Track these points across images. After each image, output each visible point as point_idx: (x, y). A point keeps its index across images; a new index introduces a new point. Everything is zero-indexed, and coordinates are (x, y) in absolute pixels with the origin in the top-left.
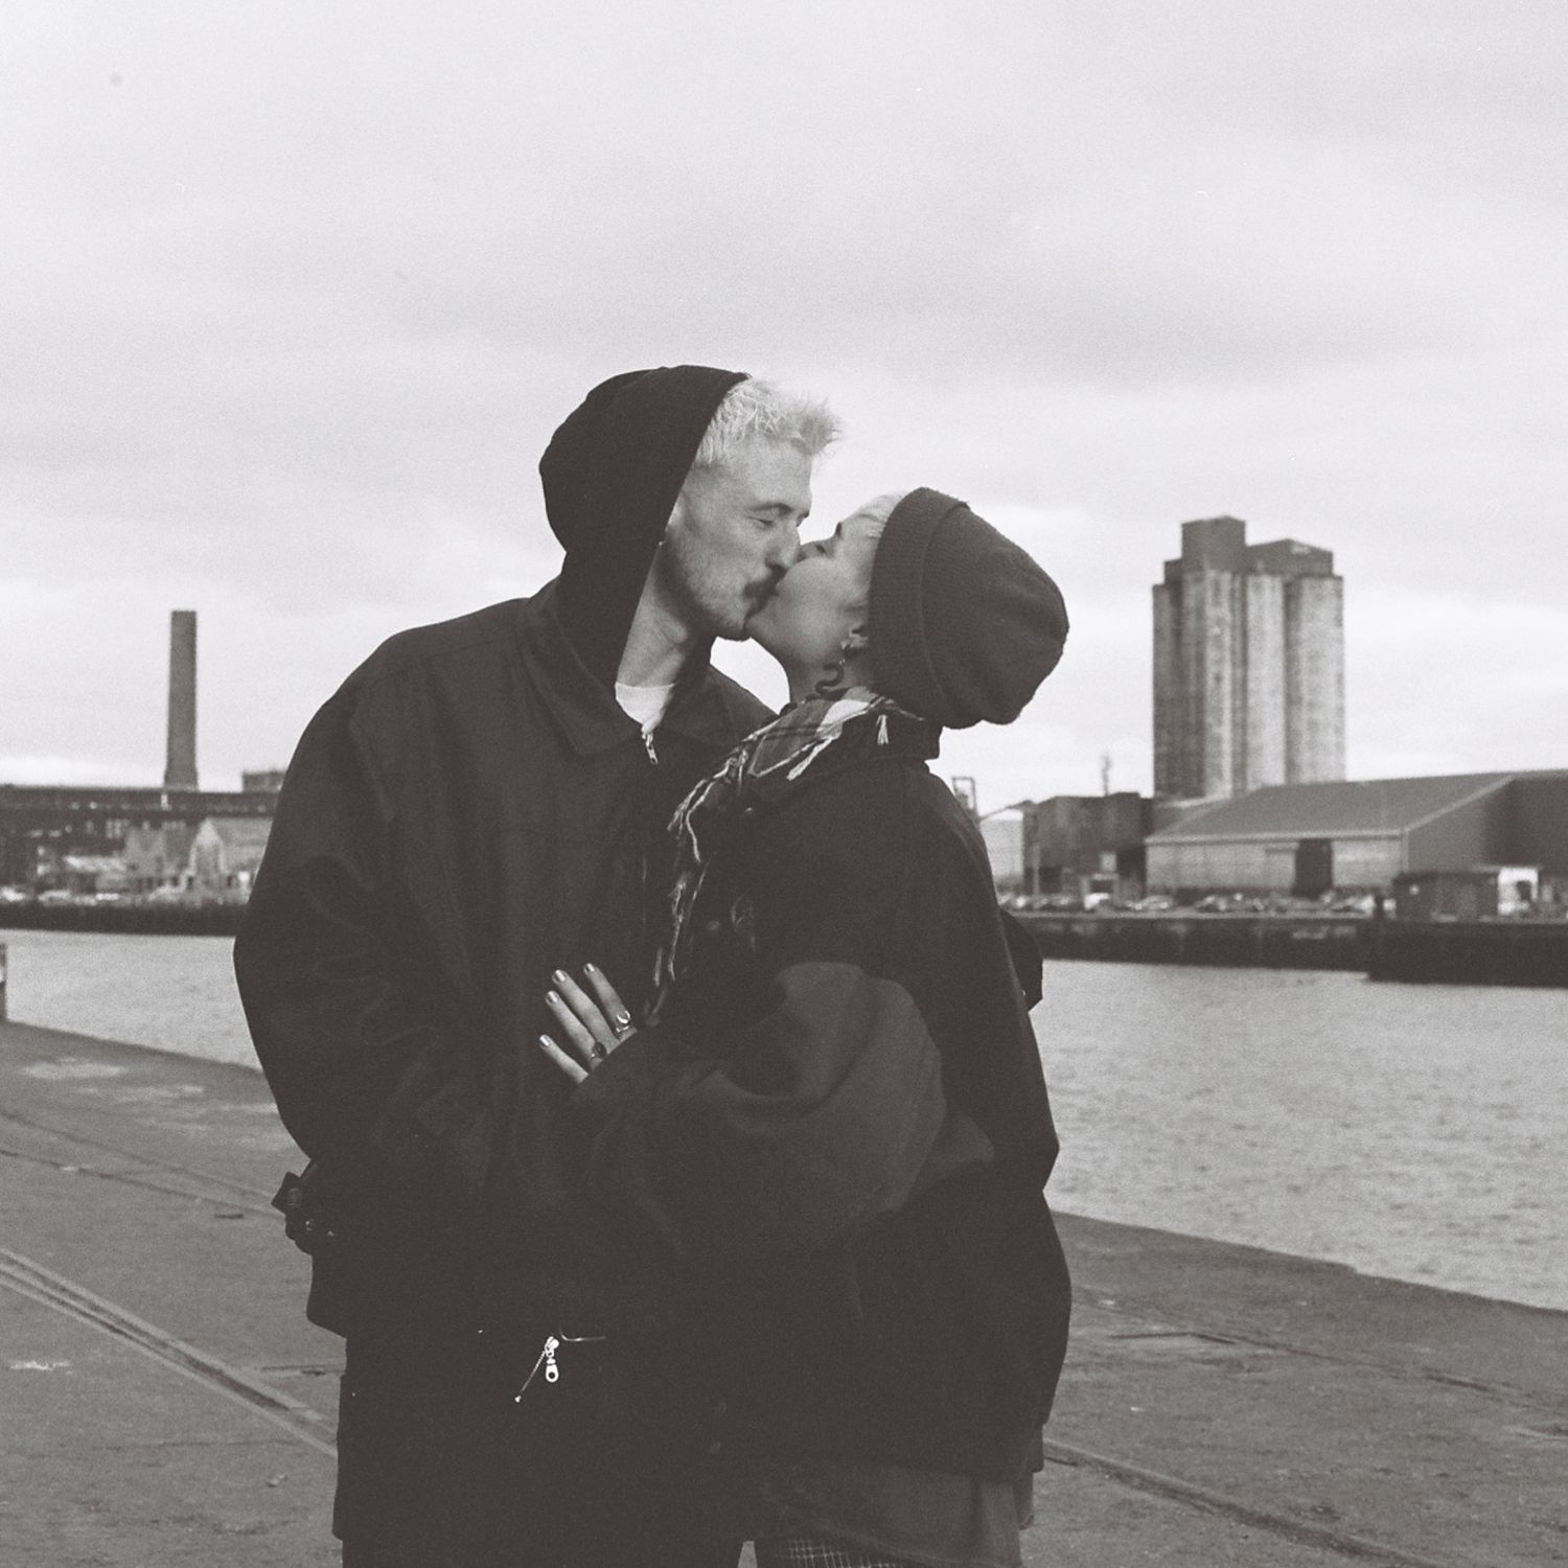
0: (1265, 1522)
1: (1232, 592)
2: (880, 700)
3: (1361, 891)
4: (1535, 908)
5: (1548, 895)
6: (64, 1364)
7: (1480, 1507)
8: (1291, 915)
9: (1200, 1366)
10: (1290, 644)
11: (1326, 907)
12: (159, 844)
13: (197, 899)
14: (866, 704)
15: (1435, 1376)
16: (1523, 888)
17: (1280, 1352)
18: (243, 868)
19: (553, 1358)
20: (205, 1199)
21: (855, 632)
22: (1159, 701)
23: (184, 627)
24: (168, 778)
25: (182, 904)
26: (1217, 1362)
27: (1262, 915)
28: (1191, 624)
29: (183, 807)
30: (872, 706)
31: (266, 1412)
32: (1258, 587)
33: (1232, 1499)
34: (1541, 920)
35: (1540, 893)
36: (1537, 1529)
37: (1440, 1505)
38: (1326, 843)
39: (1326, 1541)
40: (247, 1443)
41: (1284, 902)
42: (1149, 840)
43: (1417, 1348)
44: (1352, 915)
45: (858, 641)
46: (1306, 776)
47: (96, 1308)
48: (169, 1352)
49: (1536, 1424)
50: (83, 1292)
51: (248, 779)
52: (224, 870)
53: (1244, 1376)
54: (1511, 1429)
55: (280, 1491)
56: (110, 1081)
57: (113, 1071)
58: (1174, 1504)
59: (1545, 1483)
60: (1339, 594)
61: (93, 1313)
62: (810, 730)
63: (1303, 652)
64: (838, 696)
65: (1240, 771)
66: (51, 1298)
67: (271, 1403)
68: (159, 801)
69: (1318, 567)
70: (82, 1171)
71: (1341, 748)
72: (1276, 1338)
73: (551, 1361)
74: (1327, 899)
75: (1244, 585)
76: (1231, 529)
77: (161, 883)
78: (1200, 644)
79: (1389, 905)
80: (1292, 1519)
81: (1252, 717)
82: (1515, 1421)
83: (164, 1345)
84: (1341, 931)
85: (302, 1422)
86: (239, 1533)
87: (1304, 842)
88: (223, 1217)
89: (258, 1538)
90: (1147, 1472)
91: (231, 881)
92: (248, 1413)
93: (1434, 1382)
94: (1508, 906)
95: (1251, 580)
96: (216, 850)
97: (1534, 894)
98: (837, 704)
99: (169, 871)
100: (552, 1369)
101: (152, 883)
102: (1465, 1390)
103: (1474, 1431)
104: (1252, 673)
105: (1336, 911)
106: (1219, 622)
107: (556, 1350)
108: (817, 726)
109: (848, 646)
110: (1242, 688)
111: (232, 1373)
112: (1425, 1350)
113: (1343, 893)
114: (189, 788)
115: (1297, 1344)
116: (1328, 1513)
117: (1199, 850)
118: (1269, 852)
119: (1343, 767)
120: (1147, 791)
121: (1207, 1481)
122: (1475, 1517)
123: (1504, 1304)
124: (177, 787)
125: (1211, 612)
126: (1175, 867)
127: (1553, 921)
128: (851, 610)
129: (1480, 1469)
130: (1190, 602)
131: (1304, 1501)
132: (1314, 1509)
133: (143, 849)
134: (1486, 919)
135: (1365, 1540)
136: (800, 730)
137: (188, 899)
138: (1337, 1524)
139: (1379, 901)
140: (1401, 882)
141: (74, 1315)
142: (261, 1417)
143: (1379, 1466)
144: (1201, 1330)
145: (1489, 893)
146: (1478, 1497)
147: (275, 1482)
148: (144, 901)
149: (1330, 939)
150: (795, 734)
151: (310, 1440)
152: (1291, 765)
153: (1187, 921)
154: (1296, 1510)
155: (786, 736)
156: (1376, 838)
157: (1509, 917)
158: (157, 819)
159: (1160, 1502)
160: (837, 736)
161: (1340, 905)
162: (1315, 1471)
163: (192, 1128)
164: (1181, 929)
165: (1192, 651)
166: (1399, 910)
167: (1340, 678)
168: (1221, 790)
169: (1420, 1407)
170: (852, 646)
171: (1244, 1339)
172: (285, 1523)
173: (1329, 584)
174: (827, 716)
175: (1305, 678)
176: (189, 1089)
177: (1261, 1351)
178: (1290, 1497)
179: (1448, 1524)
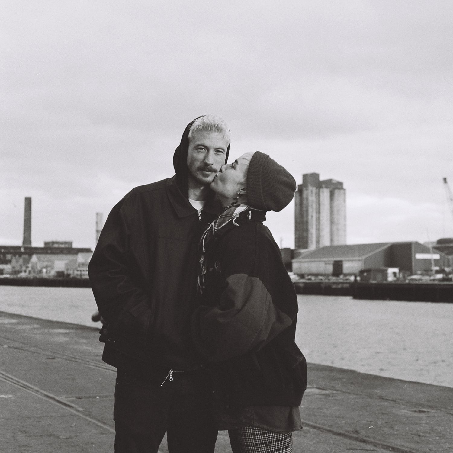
0: (339, 434)
1: (316, 193)
2: (248, 207)
3: (350, 275)
4: (398, 279)
5: (401, 275)
6: (11, 396)
7: (397, 430)
8: (331, 281)
9: (318, 396)
10: (331, 207)
11: (342, 279)
12: (21, 261)
13: (32, 276)
14: (245, 208)
15: (382, 398)
16: (395, 274)
17: (339, 392)
18: (44, 268)
19: (172, 375)
20: (44, 354)
21: (241, 190)
22: (296, 222)
23: (28, 201)
24: (24, 243)
25: (27, 278)
26: (323, 395)
27: (324, 281)
28: (305, 202)
29: (28, 251)
30: (247, 208)
31: (68, 408)
32: (323, 192)
33: (331, 429)
34: (399, 282)
35: (399, 275)
36: (412, 436)
37: (386, 430)
38: (341, 261)
39: (356, 439)
40: (64, 416)
41: (330, 277)
42: (293, 261)
43: (377, 391)
44: (348, 281)
45: (242, 192)
46: (336, 243)
47: (18, 382)
48: (39, 393)
49: (410, 410)
50: (14, 378)
51: (46, 243)
52: (39, 268)
53: (330, 398)
54: (403, 411)
55: (74, 428)
56: (13, 324)
57: (14, 321)
58: (315, 430)
59: (413, 424)
60: (345, 194)
61: (18, 383)
62: (231, 215)
63: (335, 209)
64: (238, 206)
65: (318, 242)
66: (5, 379)
67: (69, 406)
68: (21, 249)
69: (339, 186)
70: (9, 347)
71: (345, 236)
72: (338, 389)
73: (171, 376)
74: (341, 277)
75: (319, 191)
76: (315, 176)
77: (21, 272)
78: (307, 207)
79: (358, 278)
80: (347, 434)
81: (321, 227)
82: (404, 409)
83: (37, 391)
84: (345, 286)
85: (78, 411)
86: (64, 439)
87: (335, 262)
88: (49, 359)
89: (70, 440)
90: (307, 422)
91: (41, 272)
92: (62, 408)
93: (381, 400)
94: (391, 278)
95: (321, 190)
96: (37, 263)
97: (397, 275)
98: (238, 208)
99: (24, 268)
100: (171, 378)
101: (19, 272)
102: (389, 401)
103: (394, 412)
104: (321, 215)
105: (344, 280)
106: (312, 201)
107: (172, 373)
108: (233, 214)
109: (240, 193)
110: (318, 219)
111: (57, 398)
112: (378, 391)
113: (346, 275)
114: (29, 246)
115: (344, 390)
116: (357, 432)
117: (306, 263)
118: (326, 264)
119: (345, 241)
120: (292, 247)
121: (323, 424)
122: (396, 433)
123: (399, 380)
124: (26, 245)
125: (310, 199)
126: (300, 268)
127: (403, 282)
128: (241, 184)
129: (396, 421)
130: (304, 196)
131: (350, 429)
132: (352, 431)
133: (16, 263)
134: (385, 282)
135: (367, 439)
136: (228, 215)
137: (29, 276)
138: (359, 435)
139: (356, 277)
140: (362, 272)
141: (12, 384)
142: (67, 409)
143: (369, 420)
144: (318, 386)
145: (385, 275)
146: (396, 428)
147: (73, 426)
148: (17, 277)
149: (342, 288)
150: (227, 217)
151: (81, 415)
152: (332, 240)
153: (304, 283)
154: (348, 432)
155: (225, 217)
156: (355, 260)
157: (391, 282)
158: (20, 254)
159: (311, 430)
160: (238, 216)
161: (345, 278)
162: (352, 422)
163: (38, 336)
164: (302, 285)
165: (304, 209)
166: (361, 280)
167: (345, 217)
168: (313, 247)
169: (379, 406)
170: (241, 193)
171: (330, 389)
172: (77, 436)
173: (342, 191)
174: (235, 211)
175: (335, 217)
176: (36, 326)
177: (335, 392)
178: (346, 428)
179: (388, 434)
